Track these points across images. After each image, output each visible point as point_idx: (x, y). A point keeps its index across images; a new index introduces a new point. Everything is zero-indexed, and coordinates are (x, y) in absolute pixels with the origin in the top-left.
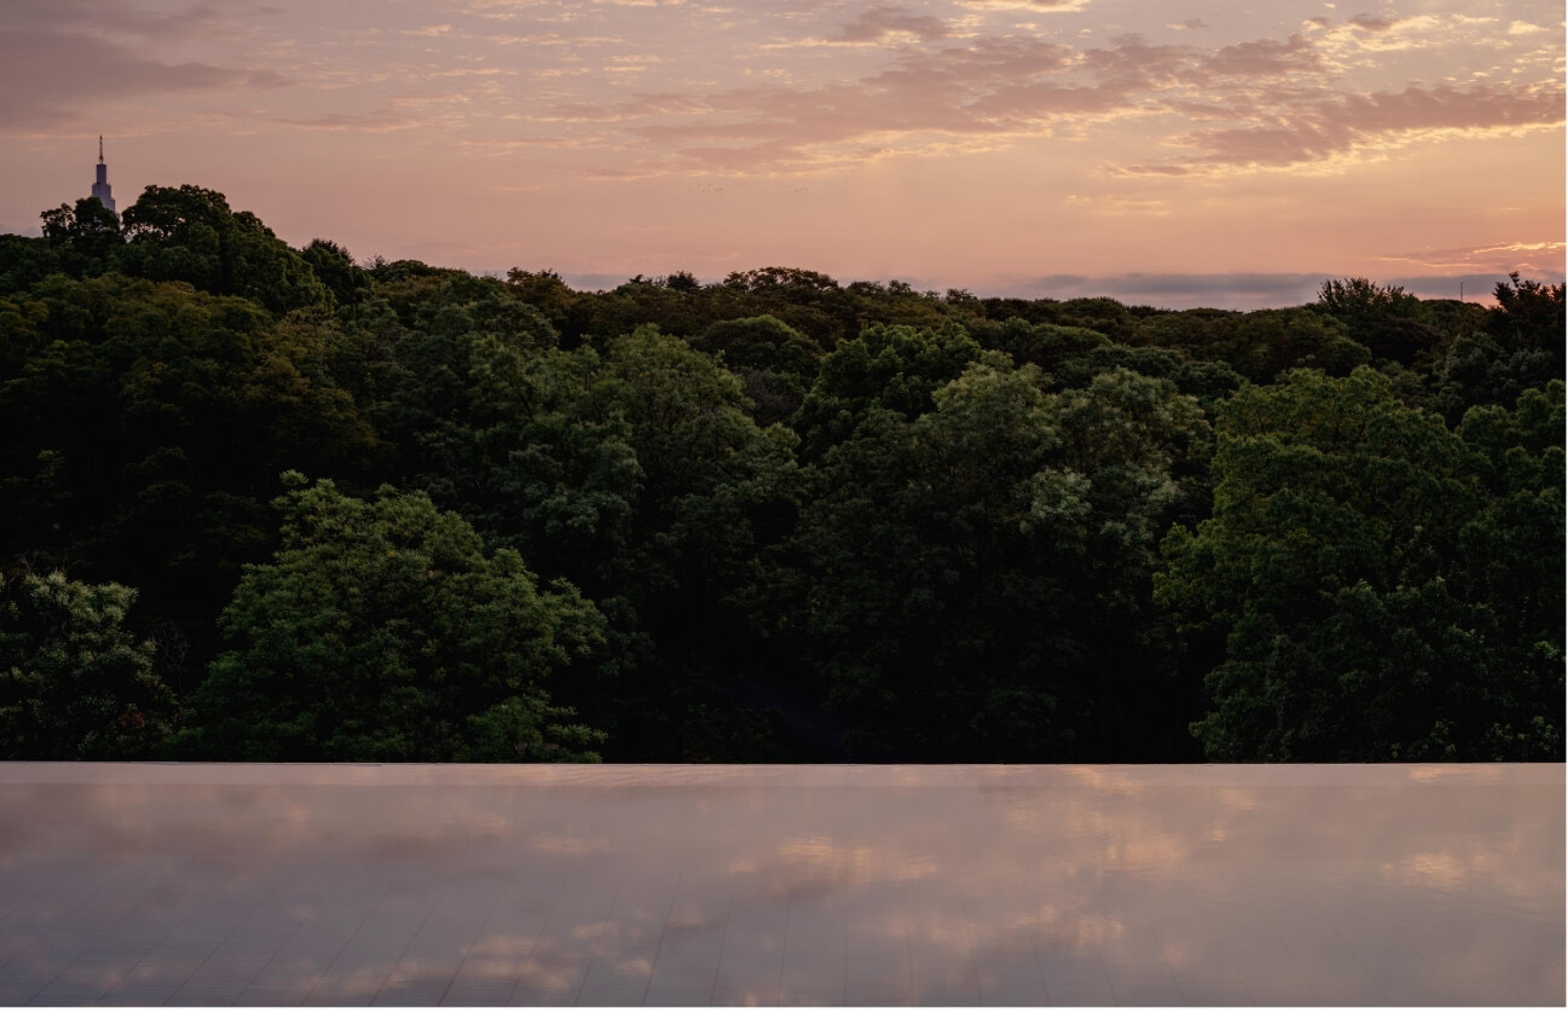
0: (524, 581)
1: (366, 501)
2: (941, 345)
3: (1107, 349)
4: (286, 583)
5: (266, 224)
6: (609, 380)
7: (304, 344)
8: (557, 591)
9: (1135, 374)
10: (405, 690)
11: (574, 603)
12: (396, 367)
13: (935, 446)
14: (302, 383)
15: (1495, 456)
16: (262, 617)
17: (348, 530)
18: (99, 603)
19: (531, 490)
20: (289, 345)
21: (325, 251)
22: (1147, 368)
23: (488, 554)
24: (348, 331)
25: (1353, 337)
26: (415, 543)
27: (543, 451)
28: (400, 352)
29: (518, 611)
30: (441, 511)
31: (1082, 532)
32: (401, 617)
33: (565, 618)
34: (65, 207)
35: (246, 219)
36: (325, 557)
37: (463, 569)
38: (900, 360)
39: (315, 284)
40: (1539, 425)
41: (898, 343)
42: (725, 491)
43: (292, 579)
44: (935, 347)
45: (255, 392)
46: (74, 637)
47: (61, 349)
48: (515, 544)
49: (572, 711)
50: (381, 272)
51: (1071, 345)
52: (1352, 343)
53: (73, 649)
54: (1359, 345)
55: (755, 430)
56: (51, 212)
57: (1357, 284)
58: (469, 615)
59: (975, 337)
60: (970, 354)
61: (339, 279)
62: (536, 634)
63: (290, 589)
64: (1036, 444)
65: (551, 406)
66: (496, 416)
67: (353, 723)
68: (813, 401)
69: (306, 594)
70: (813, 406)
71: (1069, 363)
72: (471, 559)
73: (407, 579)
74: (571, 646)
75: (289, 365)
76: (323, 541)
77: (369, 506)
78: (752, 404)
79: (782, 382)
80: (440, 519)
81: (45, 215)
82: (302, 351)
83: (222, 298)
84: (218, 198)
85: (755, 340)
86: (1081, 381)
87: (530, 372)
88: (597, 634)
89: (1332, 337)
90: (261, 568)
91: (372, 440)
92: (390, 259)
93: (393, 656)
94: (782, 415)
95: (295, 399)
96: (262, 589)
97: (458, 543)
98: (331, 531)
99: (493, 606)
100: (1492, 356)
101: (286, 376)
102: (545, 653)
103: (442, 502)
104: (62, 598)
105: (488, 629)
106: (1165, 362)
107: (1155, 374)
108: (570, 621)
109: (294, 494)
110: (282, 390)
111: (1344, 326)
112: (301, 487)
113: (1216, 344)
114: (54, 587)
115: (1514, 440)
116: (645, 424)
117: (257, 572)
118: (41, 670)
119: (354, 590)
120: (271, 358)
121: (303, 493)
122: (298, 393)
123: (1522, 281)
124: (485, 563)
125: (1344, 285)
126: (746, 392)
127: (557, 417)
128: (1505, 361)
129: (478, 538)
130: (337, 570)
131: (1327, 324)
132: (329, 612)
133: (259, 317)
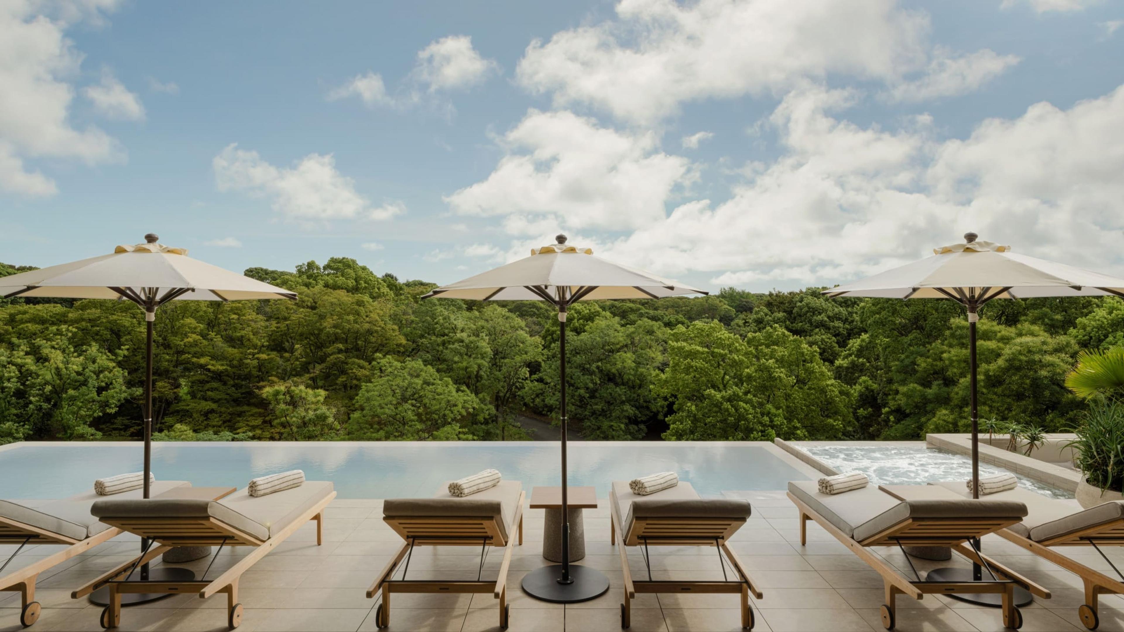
0: (452, 388)
1: (401, 363)
2: (590, 310)
3: (643, 311)
4: (375, 389)
5: (371, 270)
6: (481, 323)
7: (382, 310)
8: (463, 391)
9: (649, 320)
10: (413, 423)
11: (468, 395)
12: (413, 317)
13: (586, 344)
14: (382, 324)
15: (757, 349)
16: (368, 399)
17: (396, 372)
18: (316, 396)
19: (456, 359)
20: (378, 311)
21: (390, 279)
22: (654, 319)
23: (441, 380)
24: (397, 306)
25: (729, 306)
26: (418, 376)
27: (460, 346)
28: (413, 313)
29: (450, 398)
30: (425, 365)
31: (633, 372)
32: (412, 400)
33: (465, 401)
34: (304, 264)
35: (364, 269)
36: (388, 381)
37: (433, 384)
38: (576, 315)
39: (385, 290)
40: (770, 339)
41: (575, 310)
42: (518, 358)
43: (378, 388)
44: (588, 311)
45: (366, 326)
46: (308, 406)
47: (303, 312)
48: (450, 377)
49: (467, 430)
50: (408, 285)
51: (632, 310)
52: (729, 308)
53: (306, 410)
54: (731, 308)
55: (528, 338)
56: (298, 266)
57: (731, 288)
58: (435, 399)
59: (601, 307)
60: (598, 314)
61: (394, 288)
62: (455, 405)
63: (377, 391)
64: (618, 344)
65: (462, 331)
66: (444, 335)
67: (396, 434)
68: (548, 328)
69: (382, 392)
70: (548, 330)
71: (631, 316)
72: (435, 382)
73: (414, 388)
74: (467, 409)
75: (377, 318)
76: (388, 375)
77: (403, 364)
78: (528, 329)
79: (539, 322)
80: (425, 368)
81: (296, 267)
82: (381, 313)
83: (356, 295)
84: (354, 261)
85: (530, 308)
86: (633, 323)
87: (455, 320)
88: (475, 405)
89: (722, 306)
90: (368, 384)
91: (404, 341)
92: (411, 280)
93: (410, 412)
94: (538, 333)
95: (379, 328)
96: (368, 391)
97: (431, 376)
98: (391, 372)
99: (442, 396)
100: (766, 315)
101: (377, 321)
102: (458, 411)
103: (426, 362)
104: (303, 395)
105: (440, 404)
106: (662, 316)
107: (656, 321)
108: (465, 402)
109: (379, 361)
110: (375, 325)
111: (726, 302)
112: (380, 358)
113: (684, 308)
114: (301, 391)
115: (762, 344)
116: (493, 336)
117: (367, 386)
118: (297, 418)
119: (398, 391)
120: (372, 315)
121: (382, 361)
122: (380, 326)
123: (777, 290)
124: (440, 382)
125: (726, 289)
126: (526, 326)
127: (464, 335)
128: (770, 316)
129: (438, 375)
130: (392, 385)
131: (720, 301)
132: (390, 398)
133: (368, 302)
